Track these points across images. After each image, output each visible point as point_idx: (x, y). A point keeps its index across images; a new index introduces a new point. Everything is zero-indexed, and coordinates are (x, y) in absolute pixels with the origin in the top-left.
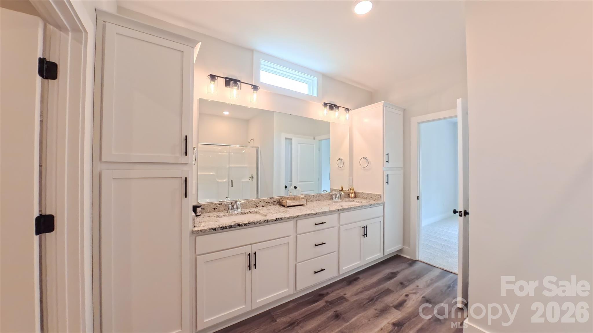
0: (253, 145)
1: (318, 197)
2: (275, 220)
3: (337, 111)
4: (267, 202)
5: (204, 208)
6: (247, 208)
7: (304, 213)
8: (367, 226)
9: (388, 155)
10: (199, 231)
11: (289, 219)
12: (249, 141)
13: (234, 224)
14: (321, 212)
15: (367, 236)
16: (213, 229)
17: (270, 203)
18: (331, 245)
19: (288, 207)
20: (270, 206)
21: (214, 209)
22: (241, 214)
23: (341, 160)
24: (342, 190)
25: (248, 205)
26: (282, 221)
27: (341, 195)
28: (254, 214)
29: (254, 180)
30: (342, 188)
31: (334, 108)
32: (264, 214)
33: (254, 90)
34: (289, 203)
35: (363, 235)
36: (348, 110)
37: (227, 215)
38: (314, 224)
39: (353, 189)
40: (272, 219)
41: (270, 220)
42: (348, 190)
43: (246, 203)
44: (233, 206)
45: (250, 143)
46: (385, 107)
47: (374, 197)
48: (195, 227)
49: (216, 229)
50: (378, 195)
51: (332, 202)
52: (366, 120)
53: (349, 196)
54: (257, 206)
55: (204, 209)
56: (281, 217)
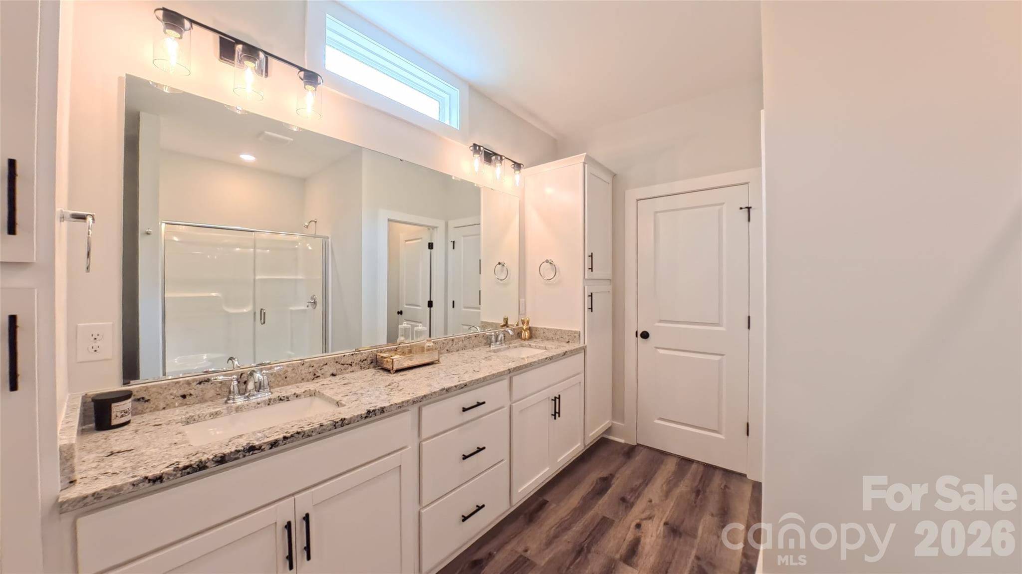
0: (315, 233)
1: (461, 343)
2: (364, 416)
3: (498, 165)
4: (343, 365)
5: (147, 398)
6: (288, 385)
7: (437, 388)
8: (559, 396)
9: (592, 256)
10: (86, 497)
11: (400, 407)
12: (307, 224)
13: (233, 449)
14: (475, 380)
15: (559, 416)
16: (150, 481)
17: (354, 364)
18: (496, 450)
19: (398, 371)
20: (353, 371)
21: (184, 397)
22: (269, 402)
23: (503, 265)
24: (506, 325)
25: (294, 375)
26: (383, 415)
27: (507, 335)
28: (308, 399)
29: (317, 308)
30: (506, 320)
31: (493, 158)
32: (334, 398)
33: (306, 83)
34: (400, 361)
35: (552, 415)
36: (518, 166)
37: (225, 412)
38: (462, 409)
39: (528, 323)
40: (356, 414)
41: (351, 418)
42: (517, 325)
43: (287, 371)
44: (245, 383)
45: (309, 227)
46: (586, 165)
47: (567, 337)
48: (72, 482)
49: (165, 477)
50: (576, 332)
51: (490, 351)
52: (549, 191)
53: (519, 335)
54: (318, 375)
55: (148, 401)
56: (380, 405)
